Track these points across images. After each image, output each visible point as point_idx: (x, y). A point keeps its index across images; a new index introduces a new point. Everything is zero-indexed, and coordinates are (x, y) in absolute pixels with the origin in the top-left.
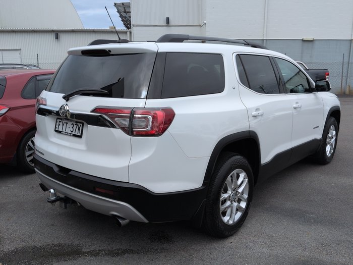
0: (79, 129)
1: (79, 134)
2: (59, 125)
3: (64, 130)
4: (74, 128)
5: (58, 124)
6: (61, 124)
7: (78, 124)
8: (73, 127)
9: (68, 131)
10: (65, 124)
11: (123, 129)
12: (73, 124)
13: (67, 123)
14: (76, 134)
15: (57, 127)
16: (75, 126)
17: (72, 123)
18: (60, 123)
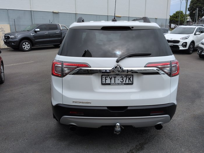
0: (129, 79)
2: (106, 79)
3: (113, 82)
7: (128, 76)
8: (122, 79)
9: (118, 82)
10: (113, 78)
11: (167, 74)
15: (104, 81)
16: (125, 78)
17: (121, 76)
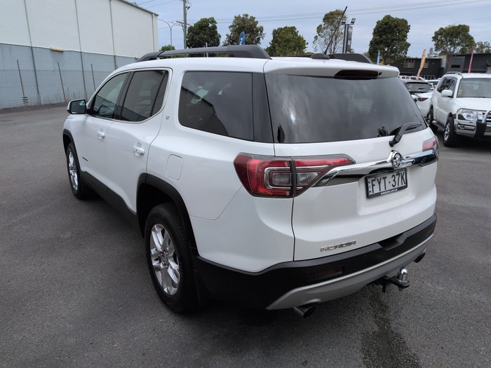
0: (402, 178)
1: (404, 185)
2: (373, 185)
3: (383, 189)
4: (396, 180)
5: (370, 185)
6: (376, 183)
7: (400, 173)
8: (394, 180)
9: (389, 187)
10: (382, 181)
12: (394, 176)
13: (385, 178)
14: (400, 185)
15: (370, 189)
16: (397, 177)
17: (391, 175)
18: (374, 183)
